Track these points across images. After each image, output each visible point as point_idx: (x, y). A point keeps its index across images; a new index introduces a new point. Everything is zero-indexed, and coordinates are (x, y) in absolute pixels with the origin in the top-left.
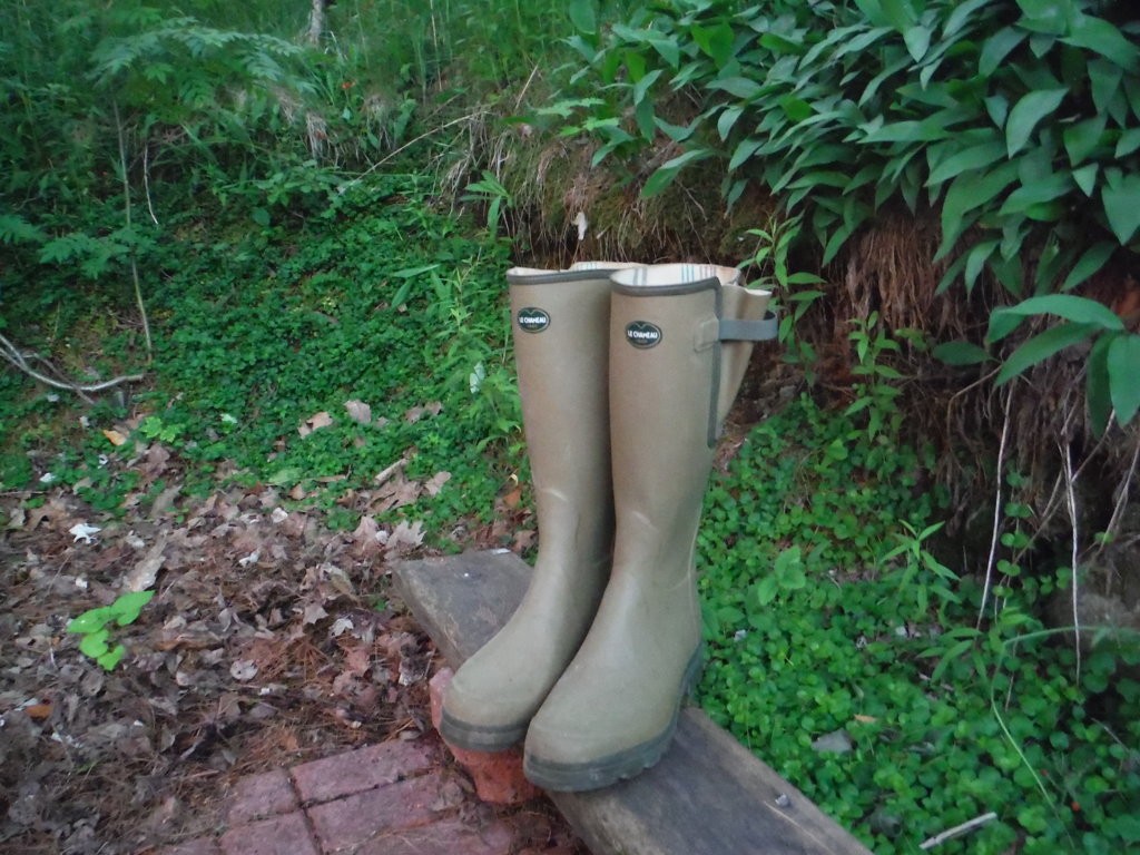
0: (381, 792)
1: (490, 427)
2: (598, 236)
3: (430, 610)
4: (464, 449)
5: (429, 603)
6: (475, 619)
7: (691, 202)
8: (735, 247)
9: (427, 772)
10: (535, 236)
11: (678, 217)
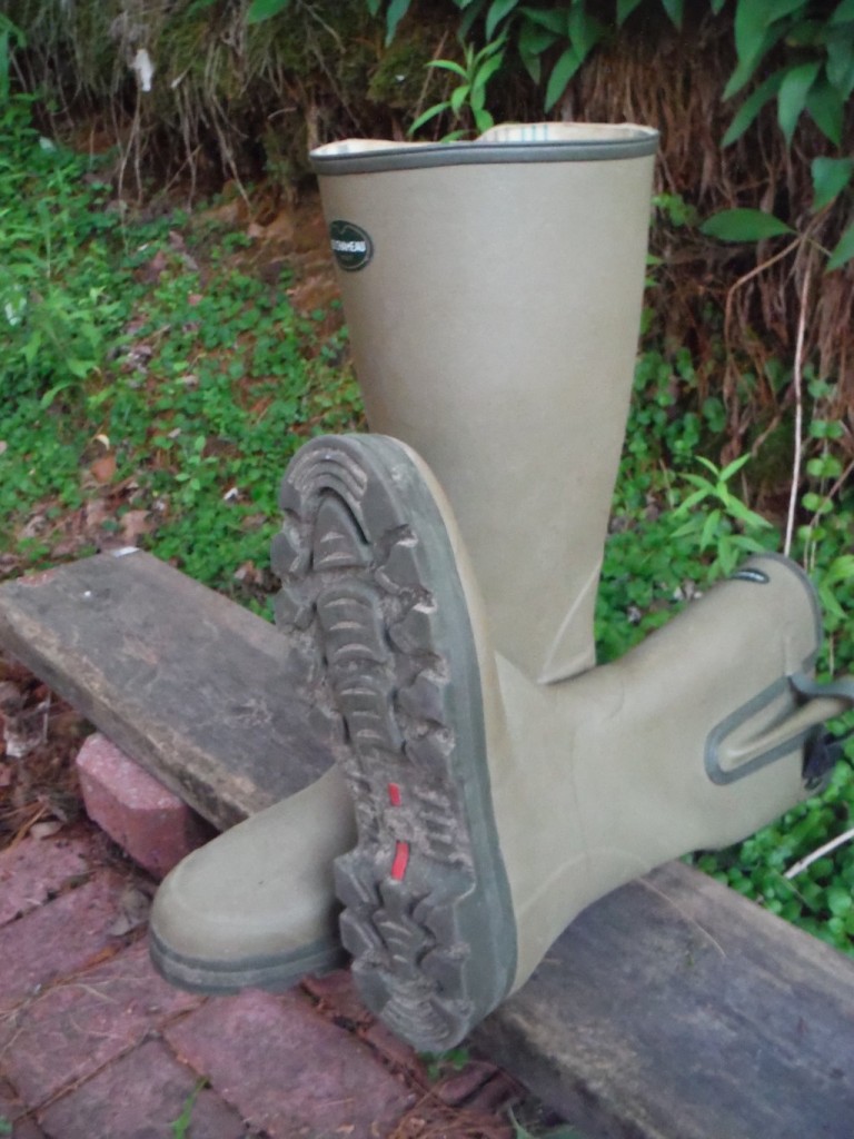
0: (28, 924)
1: (52, 372)
2: (175, 84)
3: (52, 655)
4: (15, 408)
5: (48, 647)
6: (124, 659)
7: (316, 25)
8: (392, 90)
9: (86, 879)
10: (70, 89)
11: (298, 48)
